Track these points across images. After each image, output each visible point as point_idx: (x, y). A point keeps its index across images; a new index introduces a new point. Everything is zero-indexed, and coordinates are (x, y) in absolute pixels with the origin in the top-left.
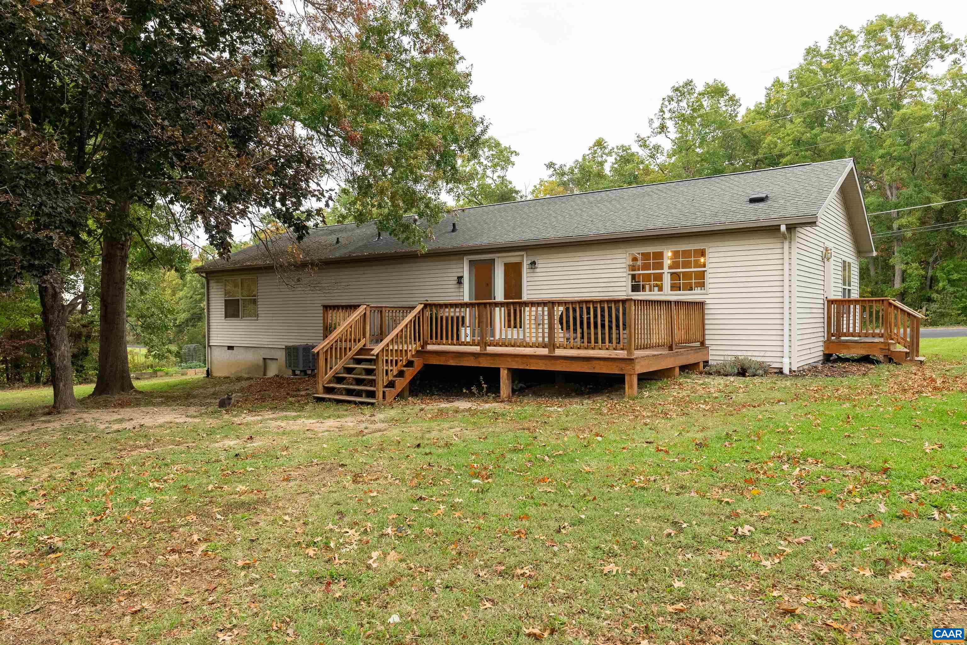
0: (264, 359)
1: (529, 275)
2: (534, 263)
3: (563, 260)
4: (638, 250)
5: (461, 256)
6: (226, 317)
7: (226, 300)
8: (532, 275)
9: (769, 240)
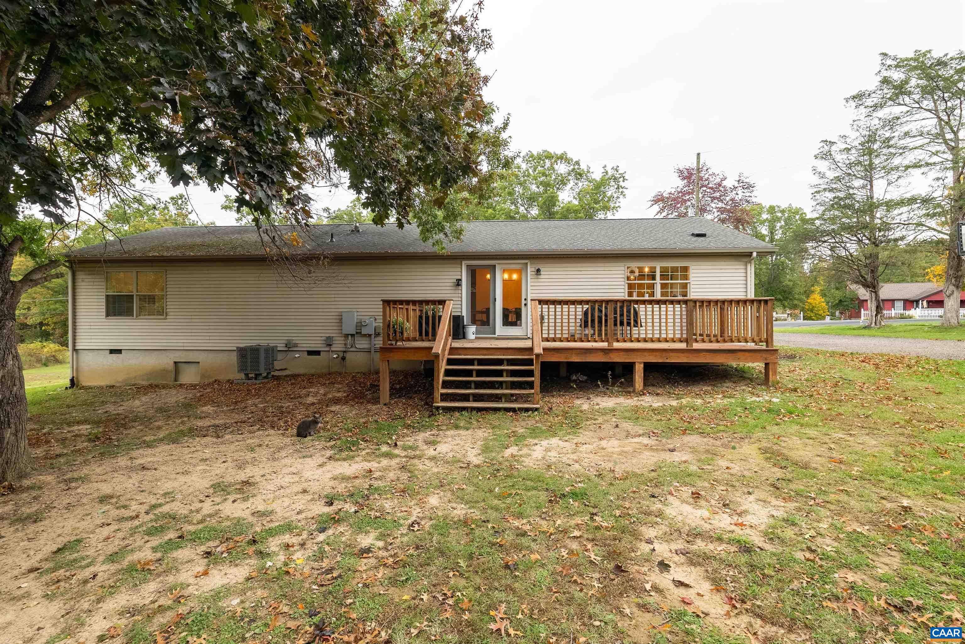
0: (175, 363)
1: (533, 280)
2: (538, 271)
3: (566, 269)
4: (635, 265)
5: (459, 261)
6: (108, 315)
7: (107, 296)
8: (536, 280)
9: (736, 263)
